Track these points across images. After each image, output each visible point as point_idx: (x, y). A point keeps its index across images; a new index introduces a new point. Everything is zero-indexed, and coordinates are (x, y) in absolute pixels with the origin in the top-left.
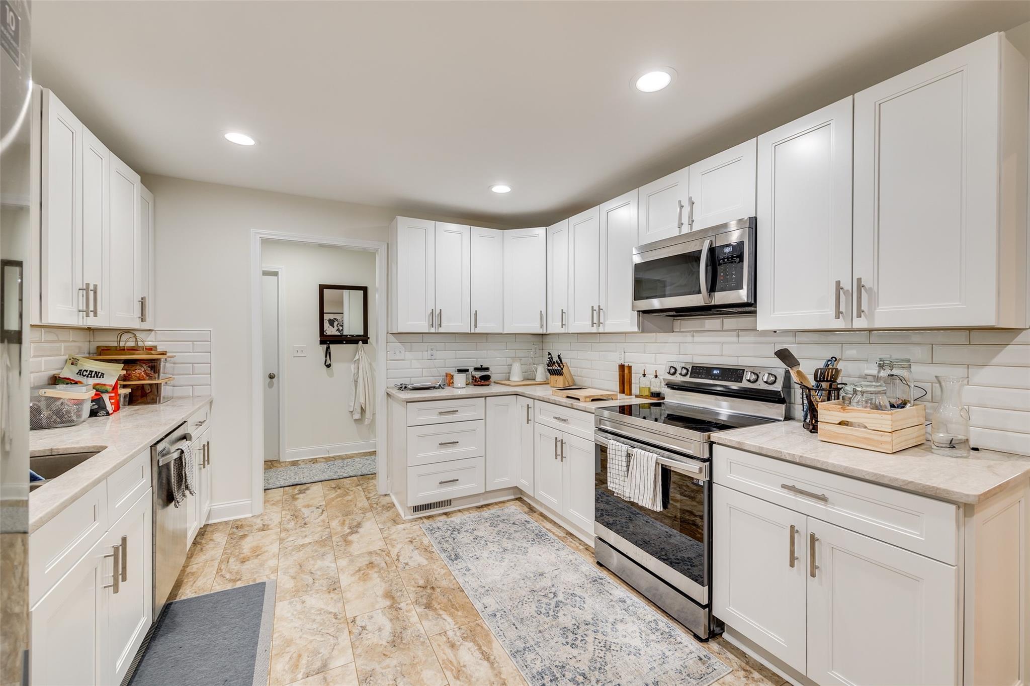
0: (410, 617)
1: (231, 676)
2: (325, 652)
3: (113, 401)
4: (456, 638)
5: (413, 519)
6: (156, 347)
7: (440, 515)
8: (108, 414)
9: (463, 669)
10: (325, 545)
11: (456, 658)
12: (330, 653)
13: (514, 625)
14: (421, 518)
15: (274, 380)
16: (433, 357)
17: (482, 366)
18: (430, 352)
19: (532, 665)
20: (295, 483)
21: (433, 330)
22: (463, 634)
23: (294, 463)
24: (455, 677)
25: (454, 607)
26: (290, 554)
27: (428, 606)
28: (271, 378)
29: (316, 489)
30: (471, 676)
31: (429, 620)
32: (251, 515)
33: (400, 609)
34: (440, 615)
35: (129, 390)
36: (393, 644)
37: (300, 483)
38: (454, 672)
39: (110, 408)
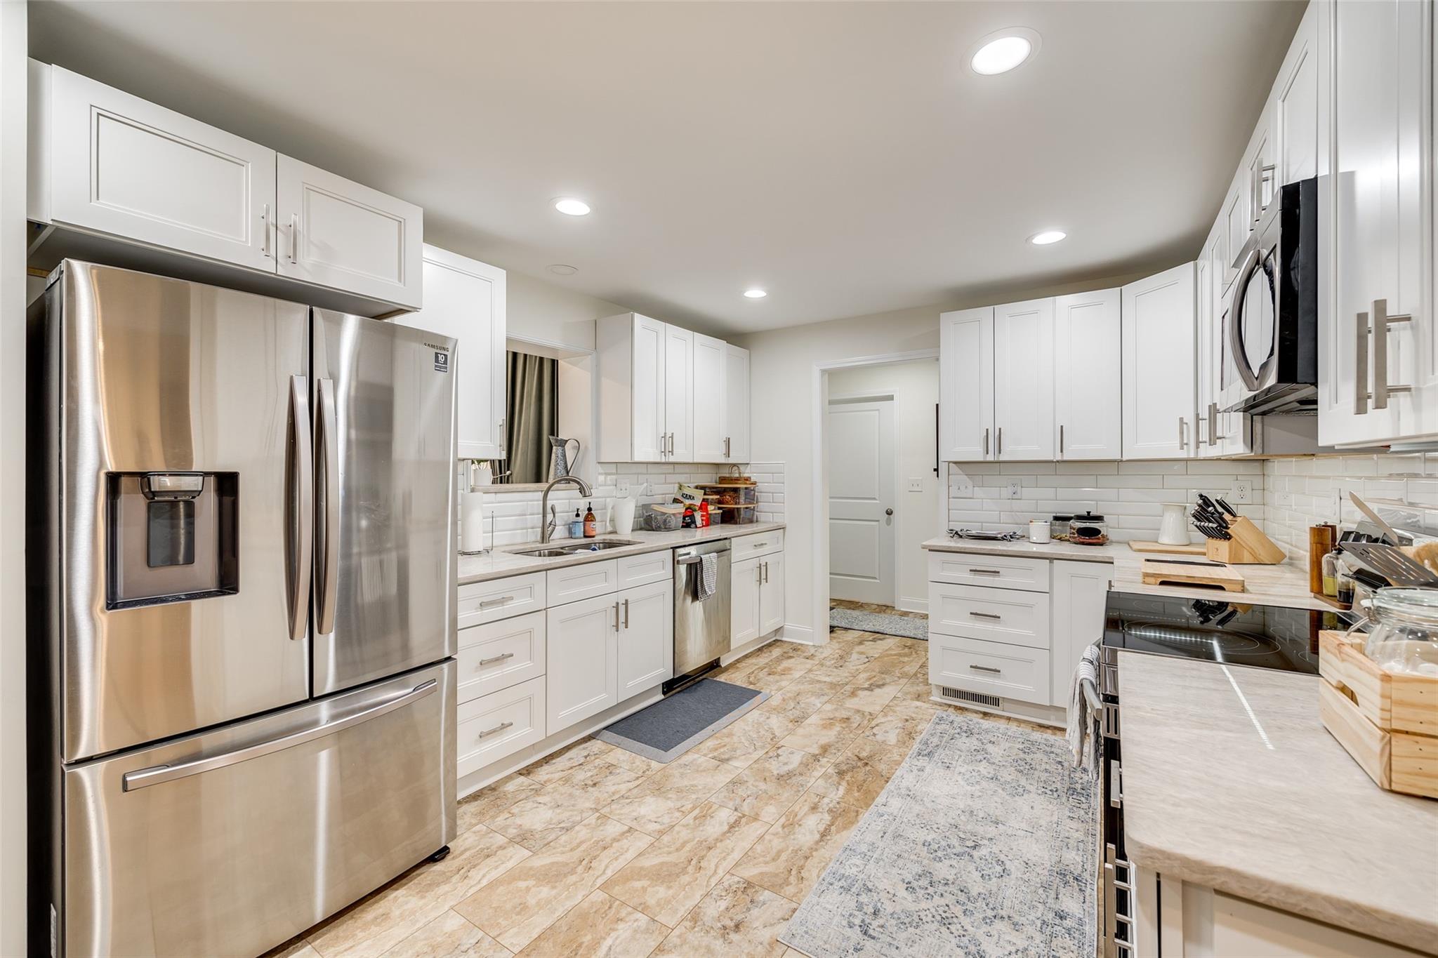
0: (817, 770)
1: (682, 731)
2: (739, 752)
3: (704, 518)
4: (824, 806)
5: (939, 703)
6: (750, 478)
7: (977, 712)
8: (696, 527)
9: (797, 826)
10: (831, 688)
11: (803, 816)
12: (740, 756)
13: (885, 833)
14: (950, 706)
15: (891, 516)
16: (1015, 496)
17: (1089, 513)
18: (1010, 490)
19: (847, 867)
20: (877, 631)
21: (990, 458)
22: (836, 808)
23: (905, 614)
24: (783, 825)
25: (860, 787)
26: (803, 683)
27: (841, 774)
28: (888, 514)
29: (890, 642)
30: (794, 833)
31: (826, 782)
32: (812, 644)
33: (819, 761)
34: (840, 784)
35: (721, 511)
36: (779, 777)
37: (881, 631)
38: (787, 822)
39: (699, 522)
